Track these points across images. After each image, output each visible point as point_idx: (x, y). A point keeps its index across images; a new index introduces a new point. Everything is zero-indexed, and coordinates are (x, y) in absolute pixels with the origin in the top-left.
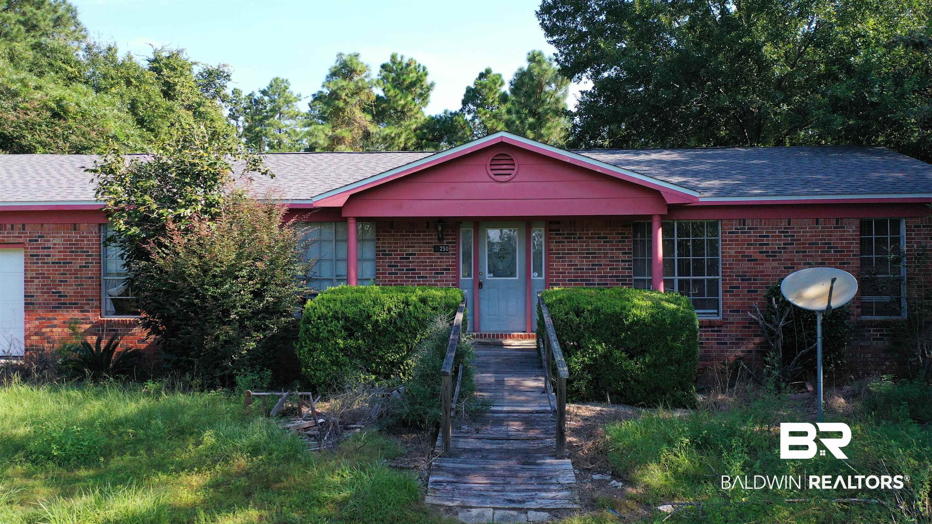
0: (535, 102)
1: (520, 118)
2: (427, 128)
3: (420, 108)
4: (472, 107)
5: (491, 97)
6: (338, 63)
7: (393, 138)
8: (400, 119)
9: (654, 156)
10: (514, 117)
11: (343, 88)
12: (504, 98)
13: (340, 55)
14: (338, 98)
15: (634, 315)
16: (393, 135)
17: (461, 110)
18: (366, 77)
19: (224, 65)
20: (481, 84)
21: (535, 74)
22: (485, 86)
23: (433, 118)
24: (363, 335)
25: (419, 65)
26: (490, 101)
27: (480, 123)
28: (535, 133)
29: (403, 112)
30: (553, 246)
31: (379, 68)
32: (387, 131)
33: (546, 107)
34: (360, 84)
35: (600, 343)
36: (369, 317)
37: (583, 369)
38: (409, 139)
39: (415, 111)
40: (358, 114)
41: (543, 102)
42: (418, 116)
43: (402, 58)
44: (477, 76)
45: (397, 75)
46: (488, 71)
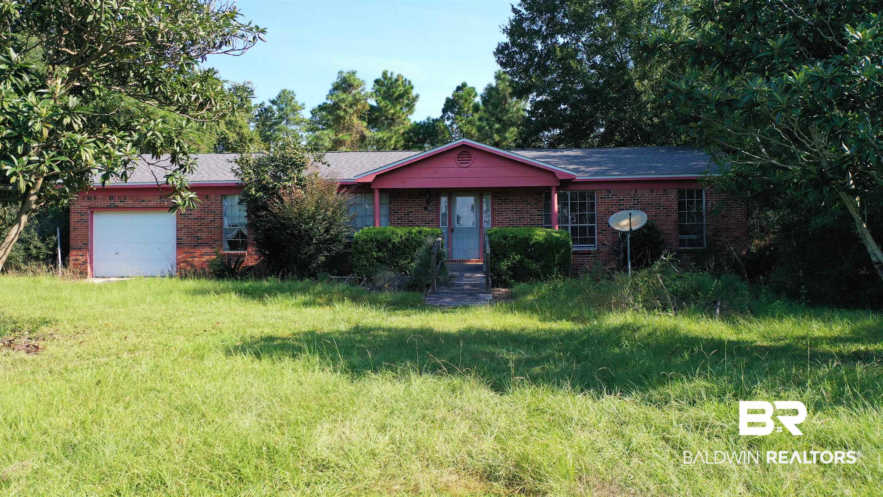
0: (501, 112)
1: (489, 124)
2: (413, 132)
3: (407, 115)
4: (451, 114)
5: (466, 106)
6: (339, 79)
7: (385, 141)
8: (390, 125)
9: (566, 153)
10: (484, 124)
11: (343, 101)
12: (476, 108)
13: (341, 72)
14: (339, 108)
15: (536, 239)
16: (385, 138)
17: (442, 117)
18: (362, 90)
19: (249, 83)
20: (458, 96)
21: (500, 89)
22: (461, 97)
23: (418, 124)
24: (387, 250)
25: (406, 80)
26: (466, 109)
27: (457, 128)
28: (500, 136)
29: (392, 119)
30: (496, 206)
31: (373, 83)
32: (380, 135)
33: (509, 115)
34: (357, 97)
35: (517, 255)
36: (390, 240)
37: (508, 269)
38: (398, 141)
39: (403, 118)
40: (355, 120)
41: (507, 111)
42: (406, 122)
43: (392, 74)
44: (455, 89)
45: (389, 89)
46: (464, 85)
